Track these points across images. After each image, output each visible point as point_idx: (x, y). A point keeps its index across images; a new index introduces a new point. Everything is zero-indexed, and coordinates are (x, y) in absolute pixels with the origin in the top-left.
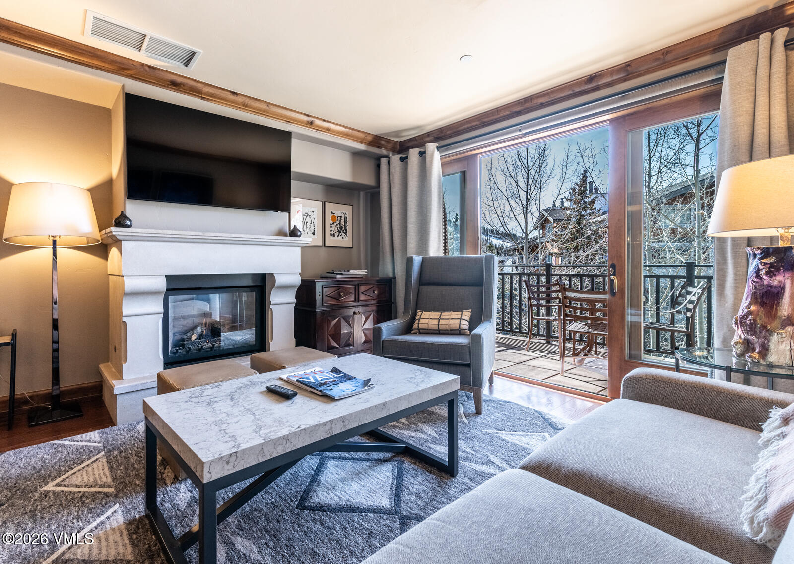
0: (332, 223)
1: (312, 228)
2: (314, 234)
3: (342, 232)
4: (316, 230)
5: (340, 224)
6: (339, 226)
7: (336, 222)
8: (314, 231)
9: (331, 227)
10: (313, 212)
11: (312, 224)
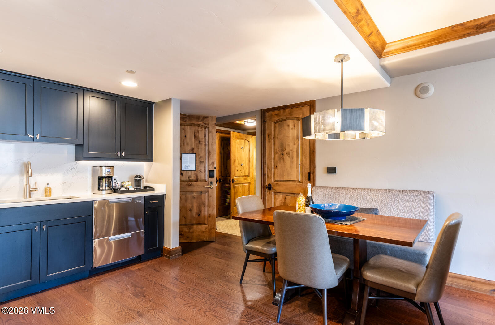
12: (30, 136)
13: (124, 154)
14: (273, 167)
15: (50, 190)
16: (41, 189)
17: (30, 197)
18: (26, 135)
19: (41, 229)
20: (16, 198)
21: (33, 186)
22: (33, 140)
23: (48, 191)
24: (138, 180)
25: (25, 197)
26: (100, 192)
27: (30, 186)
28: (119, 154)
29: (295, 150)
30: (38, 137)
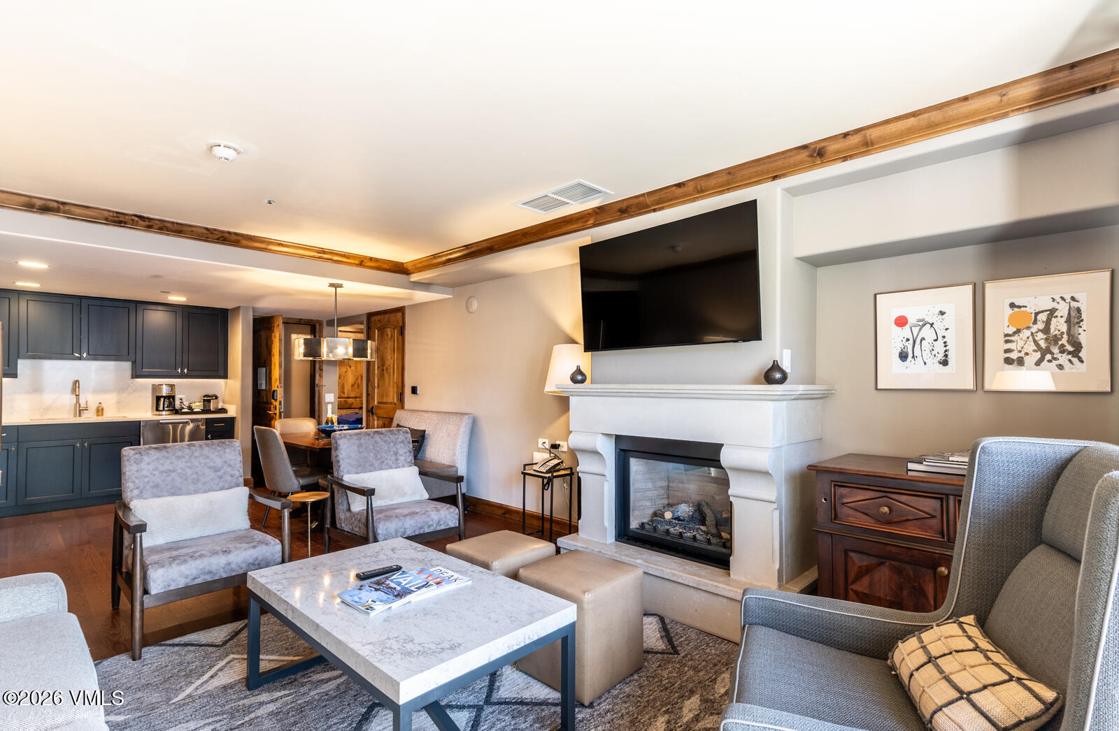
0: (1011, 330)
1: (939, 347)
2: (945, 363)
3: (1055, 350)
4: (949, 353)
5: (1046, 330)
6: (1040, 336)
7: (1028, 328)
8: (946, 356)
9: (1007, 342)
10: (942, 313)
11: (941, 341)
12: (77, 355)
13: (186, 371)
14: (376, 385)
15: (102, 409)
16: (93, 407)
17: (80, 416)
18: (73, 354)
19: (82, 445)
20: (66, 416)
21: (83, 405)
22: (80, 359)
23: (100, 411)
24: (207, 399)
25: (75, 416)
26: (158, 413)
27: (80, 405)
28: (179, 370)
29: (392, 365)
30: (85, 355)
